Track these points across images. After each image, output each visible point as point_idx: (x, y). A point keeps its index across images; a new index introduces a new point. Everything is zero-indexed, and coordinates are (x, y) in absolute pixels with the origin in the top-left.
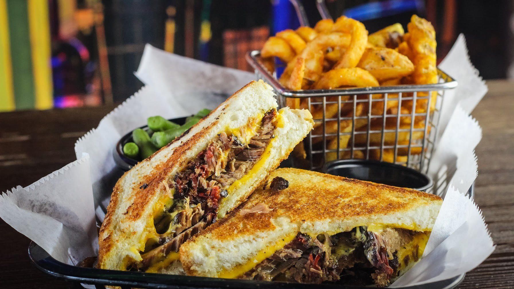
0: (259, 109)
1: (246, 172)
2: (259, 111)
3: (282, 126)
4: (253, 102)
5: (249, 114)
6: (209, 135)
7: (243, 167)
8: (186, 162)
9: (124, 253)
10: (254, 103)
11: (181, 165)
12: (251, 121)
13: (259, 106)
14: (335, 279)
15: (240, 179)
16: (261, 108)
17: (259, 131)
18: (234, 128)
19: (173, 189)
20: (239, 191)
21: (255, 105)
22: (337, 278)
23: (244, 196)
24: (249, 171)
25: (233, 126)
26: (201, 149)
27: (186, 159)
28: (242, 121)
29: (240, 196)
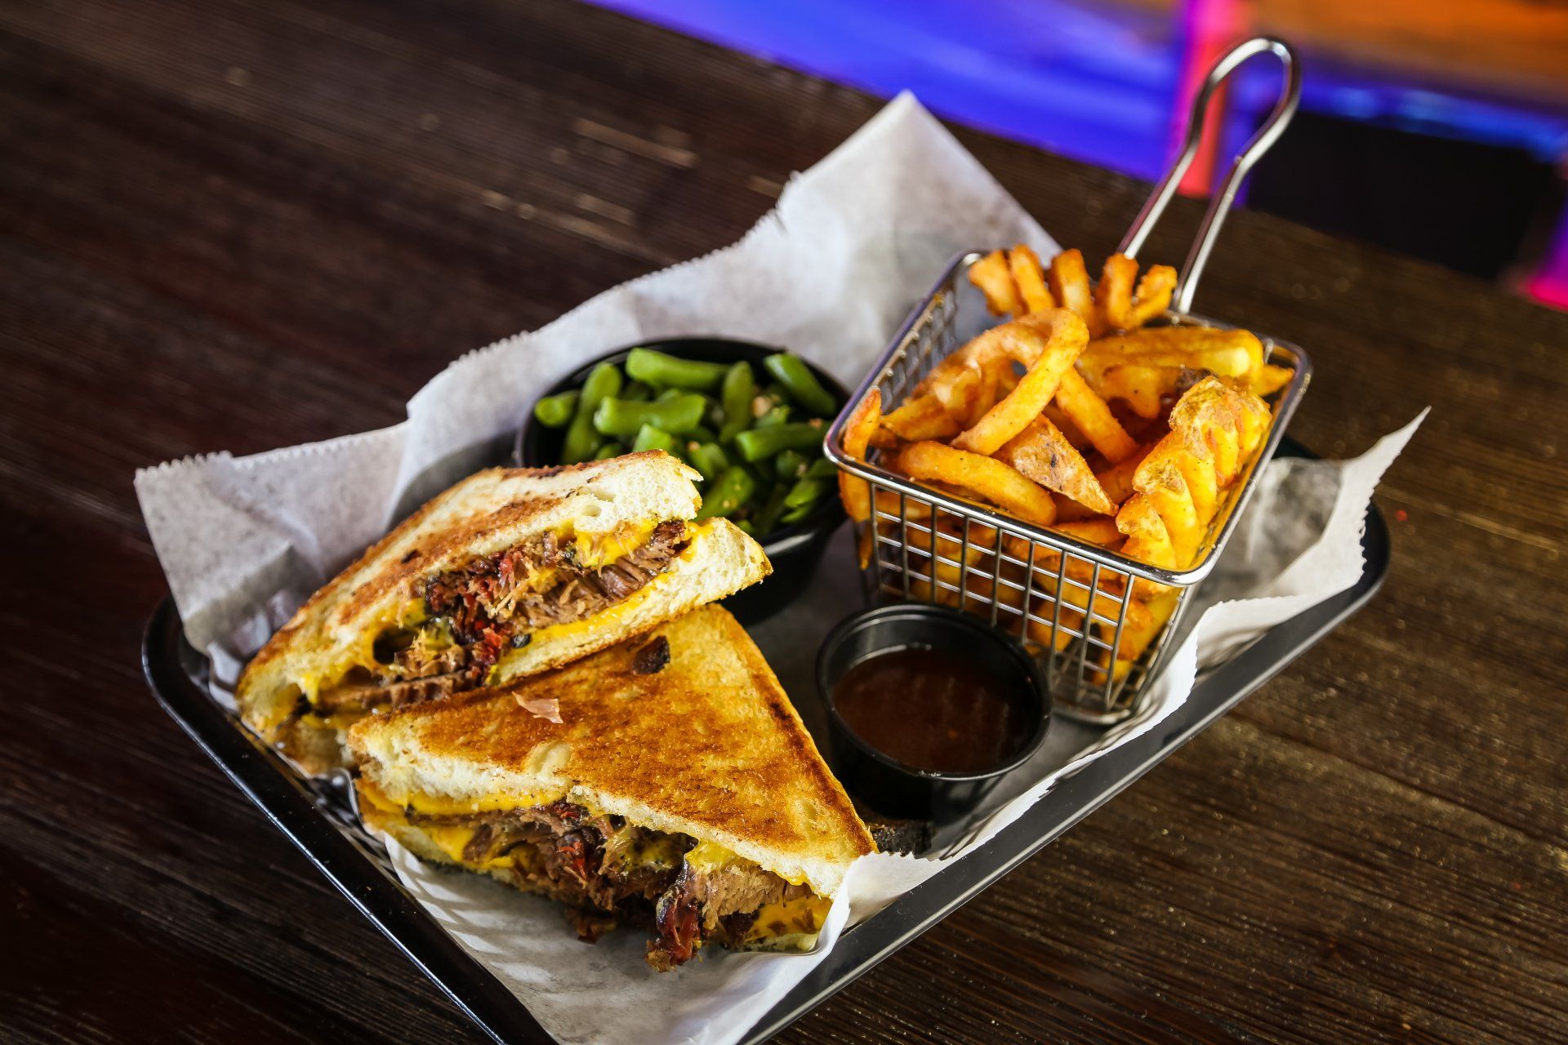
0: (650, 511)
1: (582, 617)
2: (646, 515)
3: (688, 560)
4: (640, 494)
5: (625, 514)
6: (529, 525)
7: (581, 606)
8: (467, 559)
9: (291, 678)
10: (644, 496)
11: (453, 560)
12: (621, 528)
13: (651, 505)
14: (603, 904)
15: (565, 624)
16: (654, 511)
17: (639, 551)
18: (582, 529)
19: (420, 600)
20: (552, 645)
21: (644, 501)
22: (607, 904)
23: (558, 658)
24: (588, 615)
25: (585, 526)
26: (502, 546)
27: (467, 553)
28: (606, 522)
29: (550, 657)
